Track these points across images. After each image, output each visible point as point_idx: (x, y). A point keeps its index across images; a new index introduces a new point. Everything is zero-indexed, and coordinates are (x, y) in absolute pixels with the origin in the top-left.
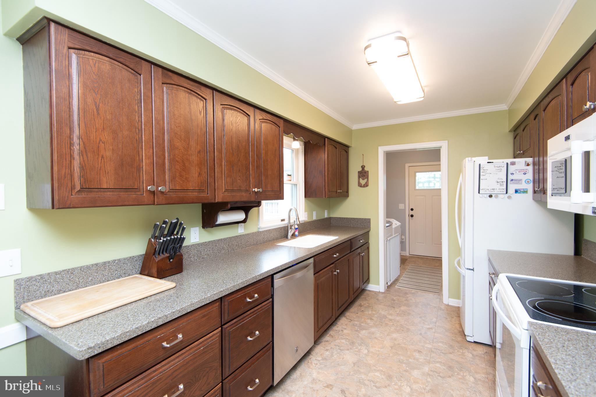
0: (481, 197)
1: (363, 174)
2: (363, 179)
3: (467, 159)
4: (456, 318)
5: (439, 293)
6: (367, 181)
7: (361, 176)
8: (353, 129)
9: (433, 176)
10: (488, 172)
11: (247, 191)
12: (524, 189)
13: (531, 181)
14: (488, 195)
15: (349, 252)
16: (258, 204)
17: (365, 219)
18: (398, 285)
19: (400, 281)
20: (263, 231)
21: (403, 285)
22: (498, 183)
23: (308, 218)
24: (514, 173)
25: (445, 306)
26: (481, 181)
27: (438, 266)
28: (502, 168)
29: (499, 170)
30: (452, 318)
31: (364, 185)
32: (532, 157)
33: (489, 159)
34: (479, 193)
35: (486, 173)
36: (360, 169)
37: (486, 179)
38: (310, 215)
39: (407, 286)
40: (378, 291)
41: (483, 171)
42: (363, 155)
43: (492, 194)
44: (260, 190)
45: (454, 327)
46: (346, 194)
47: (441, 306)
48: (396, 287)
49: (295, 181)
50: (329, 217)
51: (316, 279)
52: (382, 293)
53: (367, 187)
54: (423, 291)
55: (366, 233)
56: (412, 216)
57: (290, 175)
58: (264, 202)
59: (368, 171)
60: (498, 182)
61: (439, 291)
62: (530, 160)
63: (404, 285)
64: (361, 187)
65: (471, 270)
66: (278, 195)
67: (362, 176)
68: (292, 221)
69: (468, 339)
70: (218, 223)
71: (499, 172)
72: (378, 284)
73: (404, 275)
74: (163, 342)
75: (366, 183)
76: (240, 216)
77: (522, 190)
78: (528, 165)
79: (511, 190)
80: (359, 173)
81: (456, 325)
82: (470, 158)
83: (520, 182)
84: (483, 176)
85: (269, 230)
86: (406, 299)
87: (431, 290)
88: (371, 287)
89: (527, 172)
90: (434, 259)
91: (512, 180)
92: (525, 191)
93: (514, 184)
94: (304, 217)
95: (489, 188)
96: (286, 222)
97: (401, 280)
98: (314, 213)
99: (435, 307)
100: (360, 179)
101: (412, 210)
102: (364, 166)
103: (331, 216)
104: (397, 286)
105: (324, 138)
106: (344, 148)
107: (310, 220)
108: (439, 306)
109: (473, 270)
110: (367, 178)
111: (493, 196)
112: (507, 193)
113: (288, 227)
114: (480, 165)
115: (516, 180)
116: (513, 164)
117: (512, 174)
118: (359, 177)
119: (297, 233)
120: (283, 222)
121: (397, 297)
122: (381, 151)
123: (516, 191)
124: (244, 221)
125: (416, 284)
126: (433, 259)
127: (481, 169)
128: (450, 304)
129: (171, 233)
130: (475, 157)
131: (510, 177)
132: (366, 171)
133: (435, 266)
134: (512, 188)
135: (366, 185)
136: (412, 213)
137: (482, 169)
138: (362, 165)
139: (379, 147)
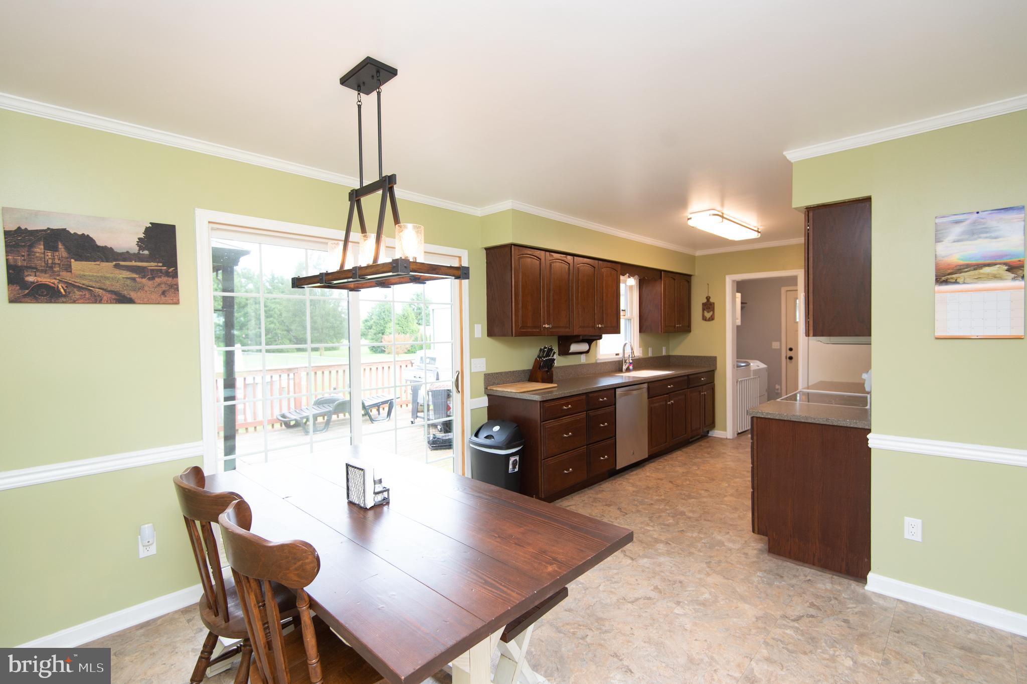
1: (708, 306)
2: (708, 312)
6: (713, 314)
7: (705, 309)
8: (696, 255)
11: (594, 327)
15: (686, 387)
16: (600, 338)
17: (710, 357)
20: (600, 363)
23: (643, 355)
31: (709, 318)
36: (705, 301)
38: (645, 350)
40: (725, 437)
42: (708, 284)
44: (603, 326)
46: (686, 328)
49: (629, 315)
50: (667, 354)
51: (650, 403)
52: (729, 439)
53: (713, 321)
55: (709, 371)
56: (791, 358)
57: (624, 311)
58: (604, 336)
59: (714, 303)
64: (706, 320)
66: (616, 330)
67: (707, 308)
68: (626, 356)
70: (570, 351)
72: (725, 429)
74: (563, 406)
75: (711, 316)
76: (584, 347)
80: (704, 304)
85: (605, 362)
88: (716, 433)
94: (638, 353)
96: (621, 356)
98: (650, 350)
100: (705, 311)
101: (791, 349)
102: (710, 298)
103: (672, 353)
105: (660, 271)
106: (685, 280)
107: (646, 357)
110: (712, 311)
113: (622, 361)
118: (703, 310)
119: (631, 367)
120: (617, 356)
122: (729, 281)
124: (587, 352)
129: (548, 355)
132: (712, 303)
135: (712, 319)
136: (790, 354)
138: (707, 295)
139: (726, 276)
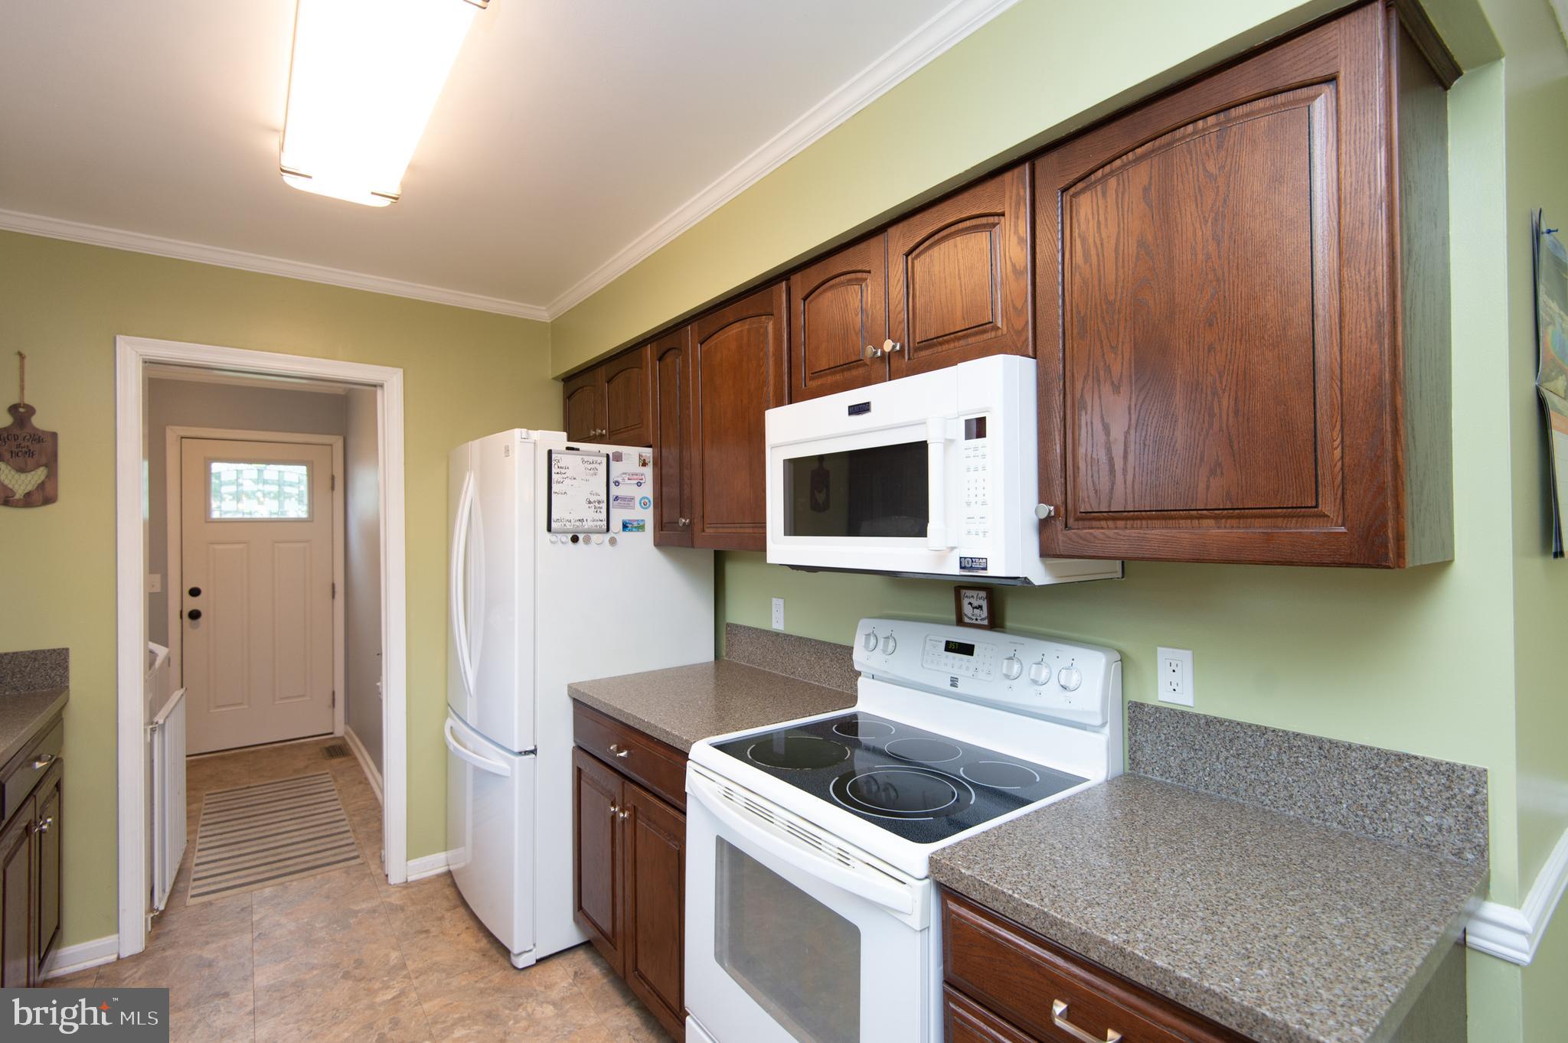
0: (552, 542)
1: (24, 443)
2: (22, 470)
4: (449, 914)
5: (358, 857)
6: (49, 476)
7: (7, 454)
9: (277, 478)
10: (569, 473)
12: (638, 520)
13: (649, 501)
14: (570, 536)
17: (35, 653)
18: (195, 892)
19: (197, 872)
21: (214, 883)
22: (590, 505)
24: (620, 480)
25: (400, 892)
26: (553, 496)
27: (306, 767)
28: (597, 466)
29: (592, 472)
30: (441, 919)
31: (29, 495)
32: (650, 446)
33: (569, 440)
34: (549, 529)
35: (564, 476)
36: (6, 421)
37: (565, 493)
39: (235, 878)
40: (115, 957)
41: (559, 470)
42: (21, 355)
43: (578, 535)
45: (460, 947)
47: (388, 900)
48: (191, 902)
52: (135, 959)
53: (50, 508)
54: (305, 874)
56: (195, 615)
59: (54, 434)
60: (590, 502)
61: (354, 850)
62: (647, 452)
63: (220, 882)
64: (8, 502)
65: (526, 753)
67: (15, 454)
69: (520, 962)
71: (592, 474)
72: (114, 927)
73: (199, 841)
75: (41, 486)
77: (635, 524)
78: (644, 464)
79: (616, 524)
81: (464, 935)
82: (524, 430)
83: (631, 504)
84: (559, 483)
86: (256, 934)
87: (328, 857)
88: (72, 957)
89: (642, 479)
90: (281, 749)
91: (617, 498)
92: (640, 527)
93: (621, 507)
95: (569, 517)
97: (197, 865)
99: (374, 911)
100: (4, 465)
101: (195, 592)
102: (29, 411)
104: (192, 896)
108: (383, 903)
109: (534, 752)
110: (47, 465)
111: (581, 536)
112: (608, 529)
114: (550, 452)
115: (624, 499)
116: (618, 457)
117: (617, 483)
121: (214, 946)
122: (129, 357)
123: (625, 526)
125: (266, 857)
126: (275, 749)
127: (553, 464)
128: (410, 879)
130: (537, 429)
131: (615, 491)
132: (44, 432)
133: (297, 771)
134: (618, 516)
135: (43, 496)
136: (192, 603)
137: (556, 466)
138: (16, 401)
139: (118, 338)
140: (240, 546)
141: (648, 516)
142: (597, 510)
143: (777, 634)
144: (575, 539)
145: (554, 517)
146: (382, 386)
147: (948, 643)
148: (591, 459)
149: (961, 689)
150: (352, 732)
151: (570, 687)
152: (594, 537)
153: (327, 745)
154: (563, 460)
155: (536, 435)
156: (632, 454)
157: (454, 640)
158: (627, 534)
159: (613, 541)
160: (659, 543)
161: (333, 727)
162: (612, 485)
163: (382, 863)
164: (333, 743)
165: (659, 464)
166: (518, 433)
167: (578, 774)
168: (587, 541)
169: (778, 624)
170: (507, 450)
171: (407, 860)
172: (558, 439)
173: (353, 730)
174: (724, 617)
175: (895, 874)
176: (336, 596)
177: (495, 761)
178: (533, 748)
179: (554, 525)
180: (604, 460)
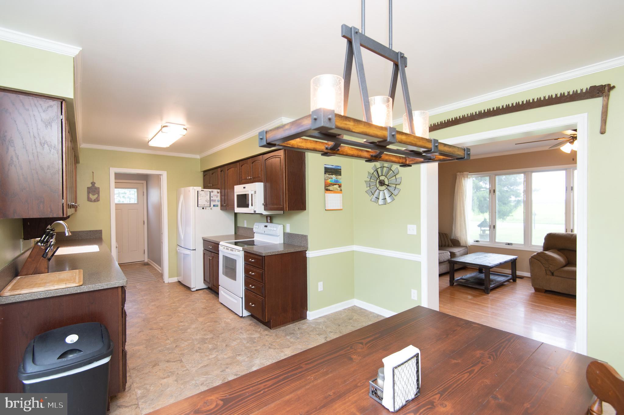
0: (198, 209)
1: (93, 190)
2: (93, 195)
3: (191, 187)
4: (178, 286)
5: (157, 280)
6: (98, 196)
7: (91, 192)
10: (202, 195)
13: (219, 201)
17: (96, 230)
22: (206, 201)
25: (168, 284)
26: (199, 200)
29: (207, 195)
30: (176, 287)
31: (95, 200)
32: (219, 189)
33: (202, 188)
34: (198, 206)
36: (90, 185)
37: (201, 199)
41: (200, 195)
42: (93, 172)
47: (165, 285)
53: (99, 202)
59: (99, 188)
64: (91, 201)
65: (194, 250)
69: (193, 290)
75: (97, 198)
78: (218, 193)
79: (212, 205)
80: (89, 188)
81: (181, 287)
82: (193, 187)
83: (215, 201)
84: (200, 197)
89: (218, 196)
91: (212, 200)
92: (217, 206)
93: (213, 202)
95: (202, 204)
100: (90, 194)
102: (95, 183)
109: (195, 250)
110: (98, 194)
111: (204, 208)
112: (210, 206)
114: (198, 191)
115: (213, 200)
116: (212, 192)
118: (89, 193)
122: (113, 172)
123: (214, 206)
127: (198, 193)
128: (170, 282)
131: (211, 199)
132: (97, 187)
134: (212, 204)
135: (97, 200)
138: (92, 181)
139: (110, 168)
140: (120, 210)
141: (219, 204)
142: (208, 202)
143: (245, 228)
144: (203, 208)
145: (199, 204)
146: (162, 175)
147: (265, 226)
148: (206, 192)
149: (266, 233)
150: (150, 260)
151: (202, 238)
152: (207, 208)
153: (143, 263)
154: (200, 193)
155: (195, 188)
156: (215, 191)
157: (179, 229)
158: (214, 207)
159: (211, 209)
160: (221, 209)
161: (144, 259)
162: (211, 197)
163: (163, 279)
164: (144, 263)
165: (221, 193)
166: (191, 188)
167: (204, 254)
168: (206, 209)
169: (245, 226)
170: (189, 191)
171: (169, 278)
172: (200, 189)
173: (150, 259)
174: (237, 225)
175: (239, 251)
176: (145, 224)
177: (187, 252)
178: (195, 249)
179: (199, 206)
180: (209, 192)
